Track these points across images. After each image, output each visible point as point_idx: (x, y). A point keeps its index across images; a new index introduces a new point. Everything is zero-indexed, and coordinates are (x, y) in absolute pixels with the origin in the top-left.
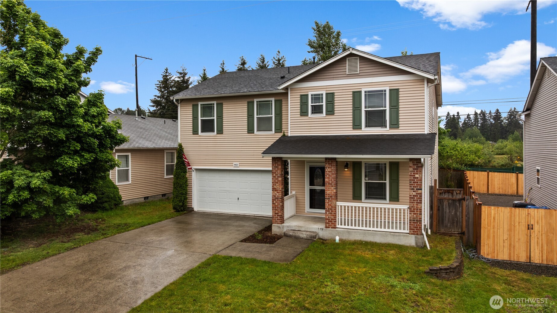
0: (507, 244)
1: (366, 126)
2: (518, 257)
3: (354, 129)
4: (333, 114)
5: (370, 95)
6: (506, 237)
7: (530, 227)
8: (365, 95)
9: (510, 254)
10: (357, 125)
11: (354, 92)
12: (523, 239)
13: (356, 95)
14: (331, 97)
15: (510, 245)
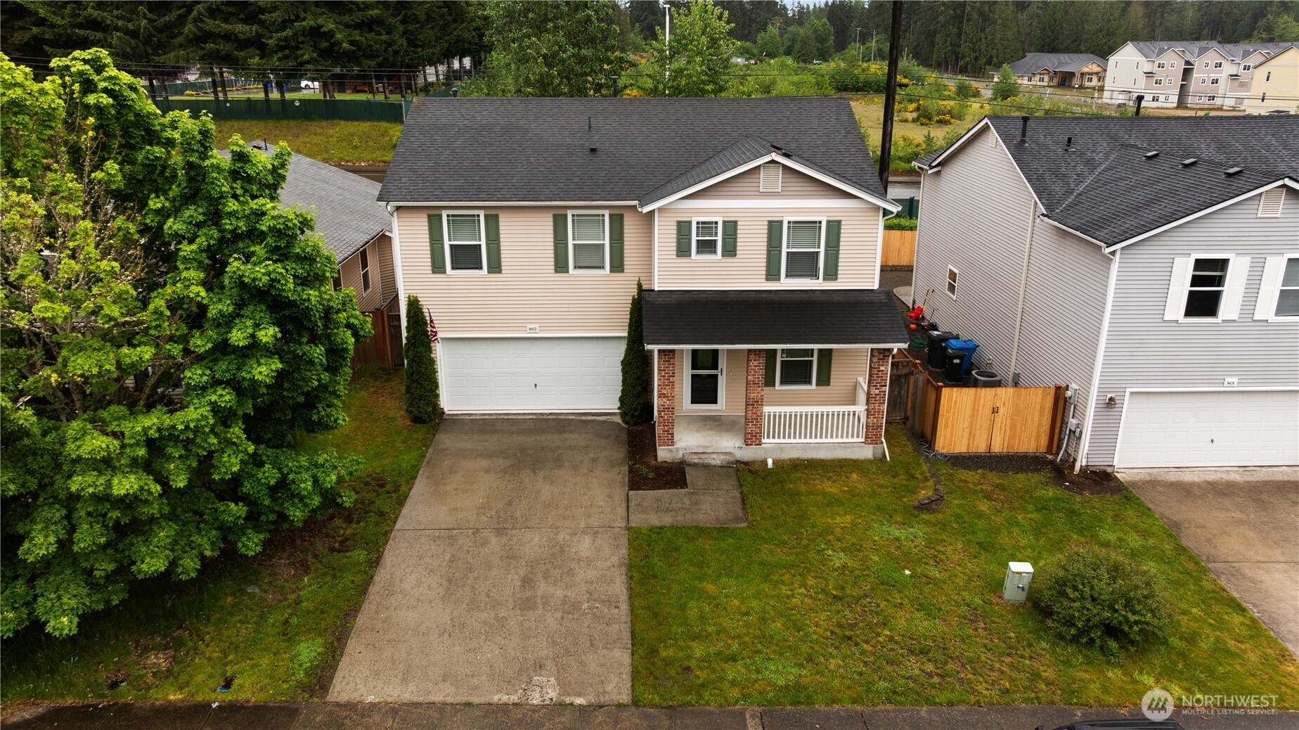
0: (967, 432)
1: (787, 276)
2: (978, 447)
3: (767, 279)
4: (735, 255)
5: (796, 226)
6: (967, 424)
7: (995, 411)
8: (789, 227)
9: (968, 445)
10: (772, 274)
11: (770, 222)
12: (986, 425)
13: (774, 228)
14: (731, 228)
15: (970, 434)
